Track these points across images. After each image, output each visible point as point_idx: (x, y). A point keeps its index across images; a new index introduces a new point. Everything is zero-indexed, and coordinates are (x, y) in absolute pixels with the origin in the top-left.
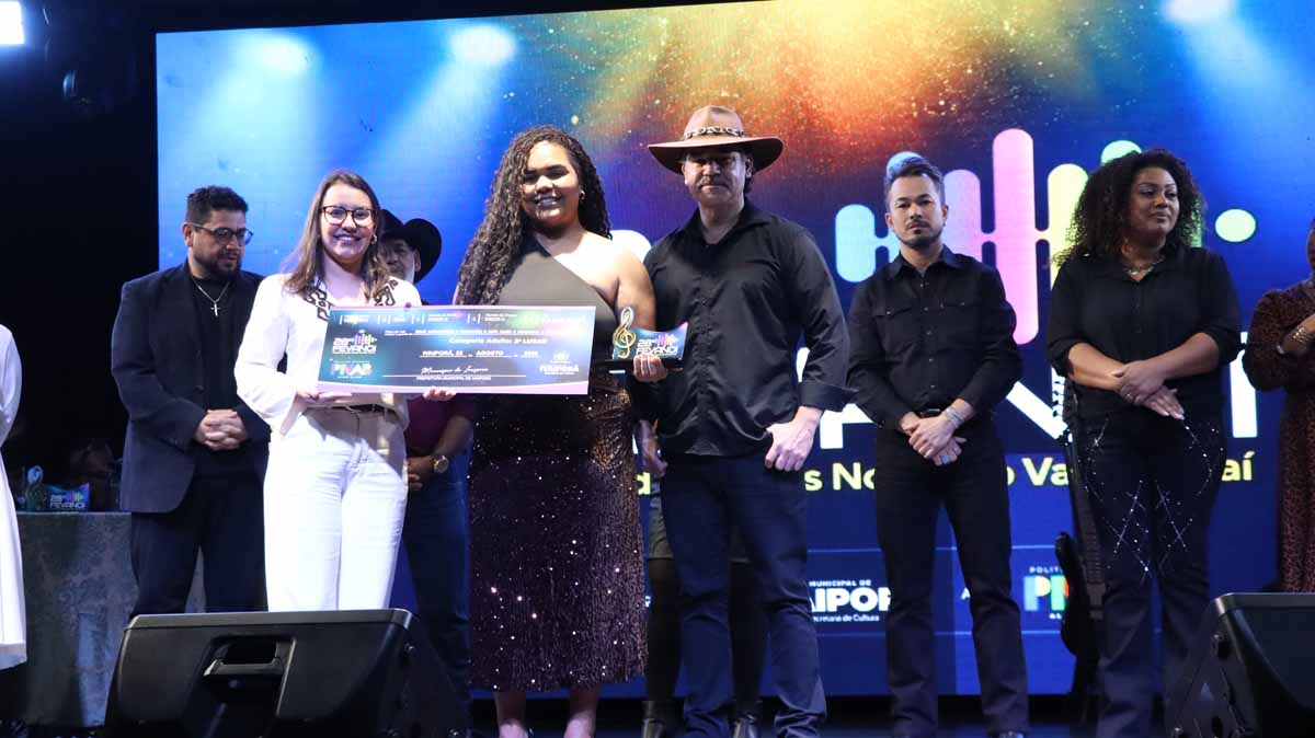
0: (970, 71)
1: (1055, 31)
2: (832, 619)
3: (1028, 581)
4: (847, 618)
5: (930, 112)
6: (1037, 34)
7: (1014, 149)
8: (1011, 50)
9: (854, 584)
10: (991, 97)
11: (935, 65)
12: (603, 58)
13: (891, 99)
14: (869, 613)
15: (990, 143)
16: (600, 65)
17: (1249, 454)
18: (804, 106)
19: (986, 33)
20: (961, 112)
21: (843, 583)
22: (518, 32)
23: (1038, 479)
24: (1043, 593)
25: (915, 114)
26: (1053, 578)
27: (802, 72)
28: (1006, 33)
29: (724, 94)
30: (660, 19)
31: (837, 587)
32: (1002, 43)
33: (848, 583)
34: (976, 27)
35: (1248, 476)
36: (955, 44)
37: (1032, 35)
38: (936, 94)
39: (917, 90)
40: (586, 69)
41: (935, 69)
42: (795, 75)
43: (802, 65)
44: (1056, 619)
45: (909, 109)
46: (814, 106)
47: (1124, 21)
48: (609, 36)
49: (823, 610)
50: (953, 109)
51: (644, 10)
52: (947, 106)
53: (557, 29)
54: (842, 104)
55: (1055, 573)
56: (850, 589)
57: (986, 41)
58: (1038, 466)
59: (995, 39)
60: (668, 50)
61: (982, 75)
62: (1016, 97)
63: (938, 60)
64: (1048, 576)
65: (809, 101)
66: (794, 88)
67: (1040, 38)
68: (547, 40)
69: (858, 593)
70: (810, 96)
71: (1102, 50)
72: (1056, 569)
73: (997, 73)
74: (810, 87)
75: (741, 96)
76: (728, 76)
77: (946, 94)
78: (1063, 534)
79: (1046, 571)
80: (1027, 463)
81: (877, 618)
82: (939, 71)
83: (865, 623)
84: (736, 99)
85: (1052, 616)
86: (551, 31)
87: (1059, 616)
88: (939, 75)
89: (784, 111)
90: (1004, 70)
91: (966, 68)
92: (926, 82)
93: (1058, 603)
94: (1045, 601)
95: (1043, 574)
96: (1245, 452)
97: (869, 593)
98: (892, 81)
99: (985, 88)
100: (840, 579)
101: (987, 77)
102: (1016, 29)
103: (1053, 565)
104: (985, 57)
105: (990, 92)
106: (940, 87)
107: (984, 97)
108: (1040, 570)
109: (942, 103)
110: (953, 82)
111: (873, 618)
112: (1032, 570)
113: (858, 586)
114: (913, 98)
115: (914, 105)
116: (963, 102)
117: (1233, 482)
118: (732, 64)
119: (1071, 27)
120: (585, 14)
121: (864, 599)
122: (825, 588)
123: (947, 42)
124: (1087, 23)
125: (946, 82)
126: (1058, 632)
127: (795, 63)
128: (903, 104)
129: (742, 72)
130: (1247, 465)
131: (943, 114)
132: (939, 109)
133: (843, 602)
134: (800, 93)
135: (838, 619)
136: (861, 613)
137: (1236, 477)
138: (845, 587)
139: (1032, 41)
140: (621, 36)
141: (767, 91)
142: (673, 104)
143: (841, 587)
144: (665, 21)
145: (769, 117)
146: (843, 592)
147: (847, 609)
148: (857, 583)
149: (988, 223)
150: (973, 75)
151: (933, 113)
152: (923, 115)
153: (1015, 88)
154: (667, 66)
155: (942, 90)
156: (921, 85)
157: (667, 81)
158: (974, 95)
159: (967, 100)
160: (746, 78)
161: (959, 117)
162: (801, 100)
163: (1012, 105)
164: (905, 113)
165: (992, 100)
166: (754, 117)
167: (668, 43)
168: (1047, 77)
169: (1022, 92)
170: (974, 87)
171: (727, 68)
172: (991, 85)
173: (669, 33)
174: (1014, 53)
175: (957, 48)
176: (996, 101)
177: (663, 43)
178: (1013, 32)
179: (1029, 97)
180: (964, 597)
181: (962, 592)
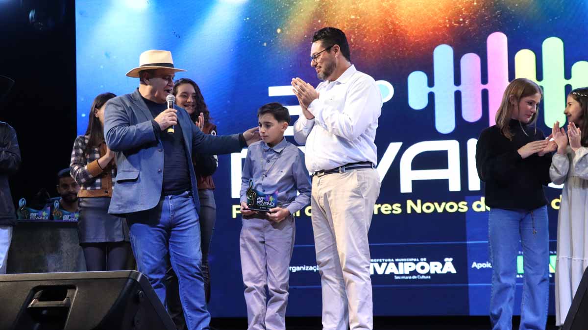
0: (475, 4)
2: (407, 278)
4: (414, 277)
5: (455, 25)
7: (498, 42)
9: (418, 260)
10: (485, 16)
11: (458, 1)
13: (436, 18)
14: (425, 275)
15: (485, 40)
16: (291, 4)
18: (392, 23)
20: (471, 24)
21: (412, 260)
25: (448, 26)
27: (392, 6)
29: (353, 17)
31: (409, 262)
33: (415, 260)
38: (458, 15)
39: (449, 14)
40: (284, 5)
41: (458, 3)
42: (388, 7)
45: (445, 23)
46: (397, 22)
49: (402, 273)
50: (467, 23)
52: (464, 21)
54: (411, 21)
56: (416, 263)
61: (482, 6)
62: (499, 16)
65: (395, 20)
66: (387, 12)
69: (420, 264)
70: (395, 17)
73: (489, 4)
74: (395, 13)
75: (361, 17)
76: (354, 8)
77: (463, 15)
81: (429, 277)
82: (460, 4)
83: (424, 279)
84: (358, 19)
87: (521, 276)
88: (460, 6)
89: (382, 25)
90: (492, 2)
91: (473, 2)
92: (453, 9)
97: (425, 264)
98: (436, 10)
99: (483, 11)
100: (411, 258)
101: (484, 6)
105: (485, 14)
106: (460, 12)
107: (482, 16)
110: (467, 9)
111: (427, 277)
113: (420, 261)
114: (447, 18)
115: (447, 21)
116: (472, 19)
118: (356, 2)
121: (423, 268)
122: (404, 262)
125: (464, 9)
127: (388, 1)
128: (441, 21)
129: (361, 6)
131: (462, 25)
132: (459, 23)
133: (412, 269)
134: (390, 16)
135: (410, 278)
136: (421, 275)
138: (413, 262)
141: (374, 15)
142: (326, 22)
143: (411, 262)
145: (375, 28)
146: (412, 264)
147: (414, 273)
148: (419, 259)
149: (484, 80)
150: (477, 5)
151: (457, 25)
152: (452, 26)
153: (498, 12)
154: (324, 3)
155: (461, 13)
156: (450, 11)
157: (325, 11)
158: (477, 15)
159: (474, 19)
160: (364, 8)
161: (470, 26)
162: (391, 19)
163: (497, 20)
164: (443, 25)
165: (486, 18)
166: (368, 28)
168: (514, 5)
169: (502, 14)
170: (478, 12)
171: (354, 4)
172: (486, 11)
176: (489, 18)
179: (505, 16)
180: (473, 266)
181: (472, 264)
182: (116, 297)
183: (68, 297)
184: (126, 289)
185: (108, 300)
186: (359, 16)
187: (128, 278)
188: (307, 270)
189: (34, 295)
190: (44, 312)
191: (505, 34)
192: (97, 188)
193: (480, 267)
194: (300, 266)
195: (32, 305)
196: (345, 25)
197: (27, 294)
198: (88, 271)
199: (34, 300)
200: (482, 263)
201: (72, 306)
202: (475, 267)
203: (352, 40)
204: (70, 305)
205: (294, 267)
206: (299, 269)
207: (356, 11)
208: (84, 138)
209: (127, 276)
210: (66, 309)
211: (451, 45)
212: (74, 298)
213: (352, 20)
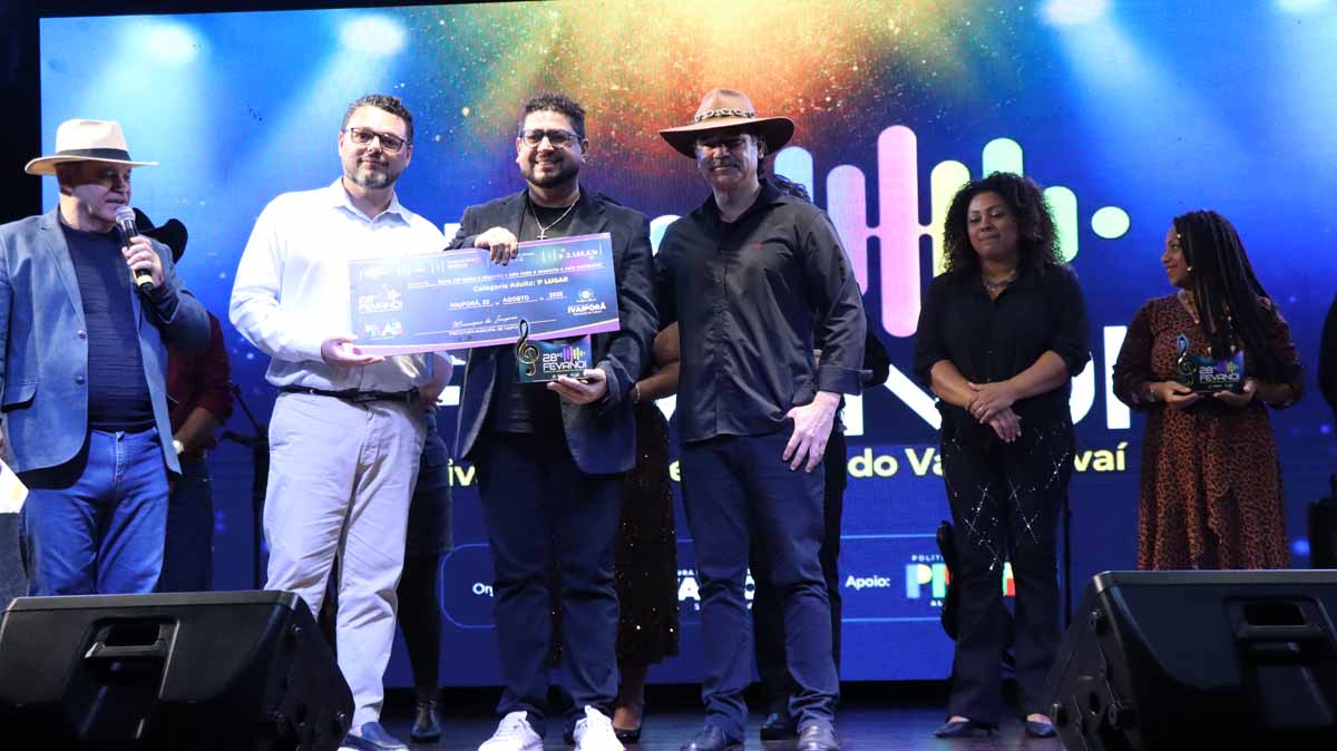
0: (855, 68)
1: (938, 30)
3: (910, 569)
5: (817, 108)
6: (921, 33)
7: (898, 146)
8: (896, 48)
10: (876, 93)
11: (821, 62)
12: (495, 50)
13: (778, 94)
15: (875, 139)
16: (490, 56)
17: (1123, 445)
19: (871, 32)
20: (847, 108)
22: (410, 23)
23: (920, 469)
24: (925, 580)
25: (802, 110)
26: (934, 566)
27: (692, 67)
28: (892, 32)
29: (615, 87)
30: (550, 12)
32: (886, 40)
34: (862, 25)
35: (1121, 466)
36: (841, 40)
37: (916, 33)
38: (822, 89)
39: (804, 86)
40: (476, 61)
41: (821, 66)
42: (685, 70)
43: (691, 59)
44: (937, 607)
45: (796, 104)
47: (1004, 21)
48: (500, 29)
50: (839, 105)
52: (833, 103)
53: (448, 20)
55: (936, 562)
57: (871, 39)
58: (920, 457)
59: (880, 36)
60: (559, 43)
61: (867, 73)
62: (900, 94)
63: (825, 57)
64: (930, 564)
66: (683, 80)
67: (923, 37)
68: (436, 29)
71: (982, 51)
72: (938, 557)
73: (882, 71)
74: (698, 81)
75: (630, 88)
76: (617, 70)
77: (833, 90)
78: (944, 522)
79: (928, 559)
80: (910, 453)
82: (826, 68)
84: (625, 92)
85: (933, 604)
86: (442, 22)
87: (940, 604)
88: (826, 72)
89: (673, 105)
90: (888, 67)
91: (852, 66)
92: (813, 79)
93: (939, 591)
94: (926, 588)
95: (925, 563)
96: (1118, 443)
98: (780, 78)
99: (871, 84)
101: (872, 75)
102: (901, 27)
103: (935, 553)
104: (870, 55)
105: (874, 89)
106: (827, 83)
107: (869, 94)
108: (921, 558)
109: (828, 99)
110: (839, 80)
112: (914, 558)
114: (800, 94)
115: (801, 101)
116: (849, 99)
117: (1107, 472)
118: (622, 58)
119: (953, 25)
120: (476, 6)
123: (833, 39)
124: (968, 23)
125: (833, 78)
126: (939, 619)
127: (685, 57)
128: (789, 100)
129: (630, 64)
130: (1121, 455)
131: (829, 110)
132: (824, 104)
134: (690, 88)
136: (748, 603)
137: (1110, 467)
139: (915, 40)
140: (511, 29)
141: (657, 85)
144: (556, 14)
149: (873, 218)
150: (859, 73)
151: (820, 109)
152: (809, 111)
153: (900, 85)
154: (558, 59)
155: (828, 85)
156: (808, 81)
157: (558, 73)
158: (860, 92)
159: (852, 98)
160: (636, 72)
161: (845, 113)
162: (690, 94)
163: (896, 103)
164: (792, 108)
165: (876, 97)
166: (644, 110)
167: (559, 36)
168: (930, 74)
169: (906, 90)
170: (860, 84)
171: (616, 60)
172: (876, 82)
173: (561, 26)
174: (898, 52)
175: (842, 46)
176: (882, 98)
177: (554, 36)
178: (897, 31)
179: (913, 95)
180: (848, 584)
181: (846, 579)
186: (628, 86)
191: (912, 128)
193: (862, 586)
196: (600, 105)
200: (865, 578)
202: (852, 586)
203: (613, 133)
207: (622, 77)
211: (809, 150)
213: (614, 94)
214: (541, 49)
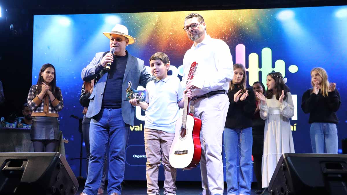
0: (230, 30)
1: (251, 21)
6: (247, 21)
7: (241, 49)
8: (241, 25)
10: (235, 36)
11: (222, 28)
12: (142, 24)
15: (235, 47)
16: (141, 26)
17: (295, 124)
19: (235, 21)
22: (122, 17)
28: (240, 21)
29: (171, 34)
30: (156, 15)
32: (238, 23)
34: (232, 19)
35: (295, 130)
38: (222, 35)
39: (218, 34)
40: (138, 27)
47: (268, 19)
48: (144, 19)
50: (226, 39)
51: (152, 13)
53: (131, 17)
57: (234, 23)
60: (158, 23)
61: (233, 31)
62: (241, 36)
67: (247, 22)
68: (128, 19)
71: (262, 26)
73: (237, 30)
75: (175, 34)
76: (172, 29)
77: (225, 35)
84: (174, 35)
86: (130, 17)
88: (223, 30)
89: (185, 38)
90: (239, 30)
91: (230, 29)
92: (220, 31)
98: (212, 32)
101: (235, 31)
104: (234, 27)
105: (235, 35)
109: (224, 37)
114: (217, 36)
116: (229, 37)
118: (173, 26)
119: (255, 20)
120: (138, 13)
123: (225, 22)
124: (259, 19)
125: (225, 32)
129: (175, 28)
130: (295, 127)
139: (245, 23)
140: (146, 19)
141: (181, 33)
142: (159, 35)
144: (157, 16)
145: (182, 39)
150: (231, 31)
153: (241, 34)
154: (157, 26)
155: (224, 33)
157: (158, 30)
159: (230, 37)
160: (177, 30)
161: (228, 41)
163: (240, 38)
165: (235, 37)
166: (178, 39)
167: (158, 21)
168: (249, 31)
169: (243, 35)
170: (232, 34)
171: (172, 27)
172: (236, 33)
173: (158, 18)
174: (241, 26)
175: (227, 24)
176: (237, 37)
177: (157, 21)
178: (241, 21)
179: (244, 37)
182: (48, 166)
183: (24, 165)
184: (53, 162)
185: (44, 167)
186: (174, 33)
187: (55, 156)
188: (145, 157)
189: (6, 163)
190: (11, 172)
191: (244, 45)
192: (41, 112)
194: (141, 155)
195: (5, 168)
196: (167, 38)
197: (2, 163)
198: (35, 152)
199: (6, 166)
201: (25, 170)
203: (170, 45)
204: (24, 169)
205: (138, 156)
206: (141, 156)
207: (174, 31)
208: (35, 86)
209: (54, 155)
210: (22, 171)
212: (27, 166)
213: (171, 35)
214: (153, 24)
